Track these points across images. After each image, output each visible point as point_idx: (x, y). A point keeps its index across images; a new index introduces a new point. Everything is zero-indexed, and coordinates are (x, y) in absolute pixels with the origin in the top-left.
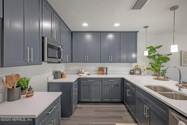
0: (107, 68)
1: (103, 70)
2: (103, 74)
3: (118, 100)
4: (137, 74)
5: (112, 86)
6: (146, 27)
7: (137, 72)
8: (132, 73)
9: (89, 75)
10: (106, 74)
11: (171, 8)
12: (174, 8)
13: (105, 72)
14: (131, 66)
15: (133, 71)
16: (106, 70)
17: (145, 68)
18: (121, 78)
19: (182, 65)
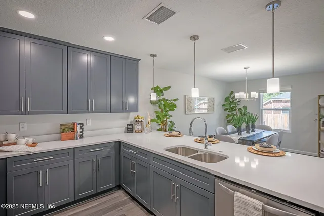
0: (81, 125)
1: (74, 129)
2: (74, 138)
3: (111, 185)
4: (138, 131)
5: (97, 161)
6: (153, 55)
7: (138, 127)
8: (129, 129)
9: (34, 144)
10: (81, 137)
11: (191, 37)
12: (194, 38)
13: (79, 133)
14: (128, 118)
15: (131, 127)
16: (81, 128)
17: (149, 120)
18: (116, 142)
19: (187, 113)
